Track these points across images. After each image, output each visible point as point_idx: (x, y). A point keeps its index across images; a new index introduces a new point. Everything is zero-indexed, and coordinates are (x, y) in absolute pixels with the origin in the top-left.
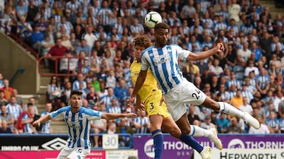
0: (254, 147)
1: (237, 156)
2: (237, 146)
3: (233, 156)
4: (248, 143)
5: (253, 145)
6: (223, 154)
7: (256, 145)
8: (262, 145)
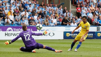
0: (17, 31)
1: (11, 34)
2: (10, 30)
3: (10, 34)
4: (14, 29)
5: (16, 30)
6: (6, 34)
7: (17, 30)
8: (19, 30)
